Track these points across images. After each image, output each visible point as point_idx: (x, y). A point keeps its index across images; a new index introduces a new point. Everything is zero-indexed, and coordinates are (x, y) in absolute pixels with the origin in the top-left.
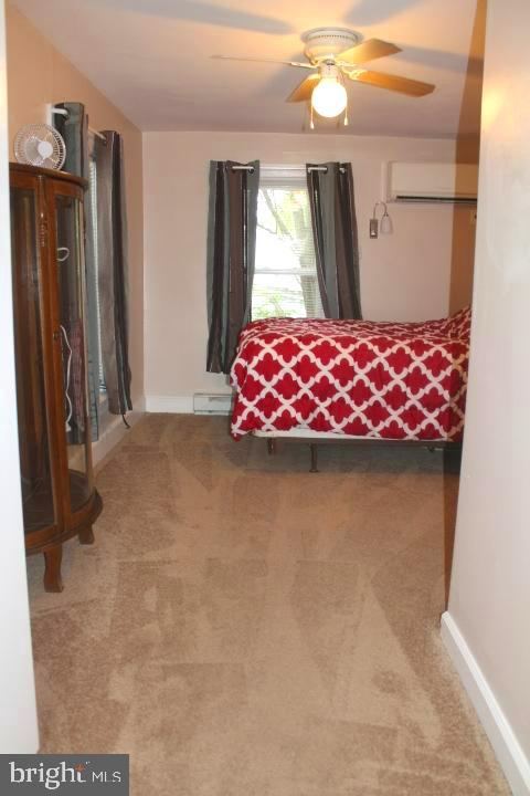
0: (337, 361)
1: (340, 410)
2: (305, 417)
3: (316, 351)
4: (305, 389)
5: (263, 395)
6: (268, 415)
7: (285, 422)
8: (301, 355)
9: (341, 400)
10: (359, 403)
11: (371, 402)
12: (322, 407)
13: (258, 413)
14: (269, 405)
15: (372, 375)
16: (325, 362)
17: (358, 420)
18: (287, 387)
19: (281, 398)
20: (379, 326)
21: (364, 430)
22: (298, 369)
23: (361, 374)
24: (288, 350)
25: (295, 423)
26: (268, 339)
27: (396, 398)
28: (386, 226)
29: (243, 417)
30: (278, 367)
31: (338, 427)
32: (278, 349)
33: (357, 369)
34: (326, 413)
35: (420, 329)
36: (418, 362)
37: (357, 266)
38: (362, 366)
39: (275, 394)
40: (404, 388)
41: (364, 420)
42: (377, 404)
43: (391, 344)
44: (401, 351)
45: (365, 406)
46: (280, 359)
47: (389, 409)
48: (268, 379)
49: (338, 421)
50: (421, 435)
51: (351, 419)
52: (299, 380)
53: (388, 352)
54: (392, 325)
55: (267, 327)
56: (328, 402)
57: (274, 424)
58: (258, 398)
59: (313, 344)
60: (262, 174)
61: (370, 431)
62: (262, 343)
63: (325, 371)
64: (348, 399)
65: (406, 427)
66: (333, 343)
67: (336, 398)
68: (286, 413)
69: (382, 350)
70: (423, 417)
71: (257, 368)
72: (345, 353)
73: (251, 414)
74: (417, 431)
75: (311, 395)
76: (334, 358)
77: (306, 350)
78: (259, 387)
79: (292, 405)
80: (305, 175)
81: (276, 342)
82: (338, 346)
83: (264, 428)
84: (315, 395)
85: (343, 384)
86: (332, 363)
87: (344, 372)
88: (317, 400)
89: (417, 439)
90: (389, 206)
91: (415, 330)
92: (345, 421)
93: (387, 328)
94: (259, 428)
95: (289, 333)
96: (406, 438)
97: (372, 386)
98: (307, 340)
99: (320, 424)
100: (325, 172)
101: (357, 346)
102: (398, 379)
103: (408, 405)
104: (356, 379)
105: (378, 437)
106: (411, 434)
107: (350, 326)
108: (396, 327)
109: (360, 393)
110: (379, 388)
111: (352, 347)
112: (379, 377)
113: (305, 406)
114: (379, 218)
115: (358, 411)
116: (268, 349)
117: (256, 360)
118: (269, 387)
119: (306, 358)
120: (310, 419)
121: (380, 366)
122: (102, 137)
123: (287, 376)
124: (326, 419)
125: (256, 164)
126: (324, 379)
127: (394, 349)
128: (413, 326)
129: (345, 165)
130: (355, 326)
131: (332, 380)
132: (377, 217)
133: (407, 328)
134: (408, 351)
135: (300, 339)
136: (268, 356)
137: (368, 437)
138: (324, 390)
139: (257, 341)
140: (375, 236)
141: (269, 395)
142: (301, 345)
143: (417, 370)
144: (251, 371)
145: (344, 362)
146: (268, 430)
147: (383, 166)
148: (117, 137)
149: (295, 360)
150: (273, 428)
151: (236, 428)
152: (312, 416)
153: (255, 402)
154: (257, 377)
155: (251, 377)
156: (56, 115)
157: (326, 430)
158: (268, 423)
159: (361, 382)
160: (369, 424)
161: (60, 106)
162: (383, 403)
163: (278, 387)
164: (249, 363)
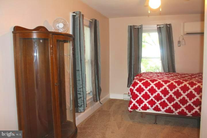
0: (163, 88)
1: (164, 104)
2: (152, 106)
3: (156, 85)
4: (152, 97)
5: (138, 98)
6: (140, 105)
7: (145, 108)
8: (151, 86)
9: (164, 101)
10: (170, 103)
11: (175, 102)
12: (158, 103)
13: (136, 104)
14: (140, 102)
15: (175, 93)
16: (159, 89)
17: (170, 108)
18: (146, 96)
19: (144, 100)
20: (180, 75)
21: (172, 112)
22: (150, 90)
23: (171, 93)
24: (147, 84)
25: (148, 108)
26: (140, 80)
27: (183, 101)
28: (183, 43)
29: (132, 105)
30: (143, 90)
31: (163, 110)
32: (143, 84)
33: (170, 91)
34: (159, 106)
35: (195, 76)
36: (191, 89)
37: (174, 56)
38: (171, 90)
39: (142, 98)
40: (186, 98)
41: (172, 108)
42: (177, 103)
43: (182, 83)
44: (185, 85)
45: (172, 104)
46: (144, 87)
47: (181, 105)
48: (140, 93)
49: (163, 108)
50: (193, 114)
51: (167, 108)
52: (150, 94)
53: (181, 86)
54: (185, 74)
55: (142, 76)
56: (160, 102)
57: (142, 108)
58: (137, 99)
59: (155, 83)
60: (144, 29)
61: (174, 112)
62: (138, 82)
63: (159, 91)
64: (166, 101)
65: (187, 112)
66: (162, 82)
67: (162, 100)
68: (145, 105)
69: (179, 85)
70: (194, 109)
71: (136, 90)
72: (166, 86)
73: (134, 105)
74: (192, 113)
75: (154, 99)
76: (162, 87)
77: (152, 85)
78: (137, 96)
79: (147, 102)
80: (157, 28)
81: (143, 82)
82: (163, 83)
83: (138, 109)
84: (155, 99)
85: (165, 96)
86: (161, 89)
87: (165, 92)
88: (156, 101)
89: (191, 116)
90: (184, 36)
91: (193, 77)
92: (166, 108)
93: (183, 76)
94: (137, 109)
95: (148, 79)
96: (187, 115)
97: (175, 97)
98: (153, 81)
99: (157, 109)
100: (163, 27)
101: (170, 83)
102: (184, 95)
103: (188, 104)
104: (169, 94)
105: (177, 114)
106: (189, 114)
107: (170, 75)
108: (186, 75)
109: (171, 99)
110: (177, 98)
111: (168, 84)
112: (178, 94)
113: (152, 103)
114: (181, 40)
115: (170, 105)
116: (140, 84)
117: (136, 87)
118: (140, 96)
119: (152, 87)
120: (153, 107)
121: (178, 90)
122: (91, 21)
123: (146, 93)
124: (159, 107)
125: (141, 26)
126: (158, 94)
127: (183, 85)
128: (193, 75)
129: (169, 25)
130: (172, 75)
131: (161, 95)
132: (180, 40)
133: (190, 76)
134: (188, 85)
135: (151, 80)
136: (140, 86)
137: (174, 114)
138: (158, 98)
139: (137, 81)
140: (180, 46)
141: (140, 99)
142: (151, 83)
143: (191, 92)
144: (134, 91)
145: (165, 88)
146: (140, 110)
147: (182, 24)
148: (96, 20)
149: (149, 88)
150: (141, 109)
151: (129, 108)
152: (154, 106)
153: (136, 101)
154: (137, 93)
155: (134, 93)
156: (73, 15)
157: (159, 111)
158: (140, 107)
159: (171, 96)
160: (174, 110)
161: (74, 13)
162: (179, 103)
163: (143, 96)
164: (134, 88)
